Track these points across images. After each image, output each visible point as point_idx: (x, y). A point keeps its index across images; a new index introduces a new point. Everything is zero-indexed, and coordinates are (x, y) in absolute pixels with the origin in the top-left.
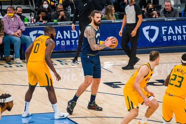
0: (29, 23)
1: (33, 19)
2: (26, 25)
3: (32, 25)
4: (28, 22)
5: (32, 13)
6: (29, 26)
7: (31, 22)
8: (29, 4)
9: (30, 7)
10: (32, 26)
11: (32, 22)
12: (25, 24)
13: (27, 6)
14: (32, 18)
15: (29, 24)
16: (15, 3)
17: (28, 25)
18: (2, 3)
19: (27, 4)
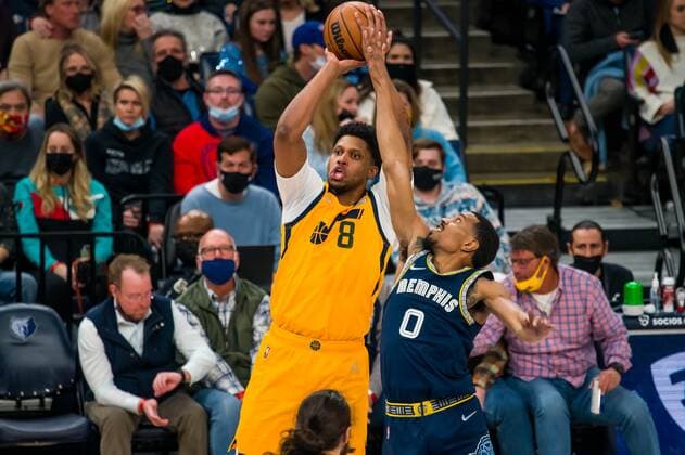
0: (651, 308)
1: (669, 290)
2: (632, 323)
3: (663, 322)
4: (646, 303)
5: (668, 255)
6: (650, 327)
7: (662, 307)
8: (650, 202)
9: (656, 219)
10: (664, 327)
11: (669, 308)
12: (626, 318)
13: (640, 214)
14: (669, 281)
15: (652, 316)
16: (579, 195)
17: (645, 322)
18: (510, 197)
19: (638, 203)
